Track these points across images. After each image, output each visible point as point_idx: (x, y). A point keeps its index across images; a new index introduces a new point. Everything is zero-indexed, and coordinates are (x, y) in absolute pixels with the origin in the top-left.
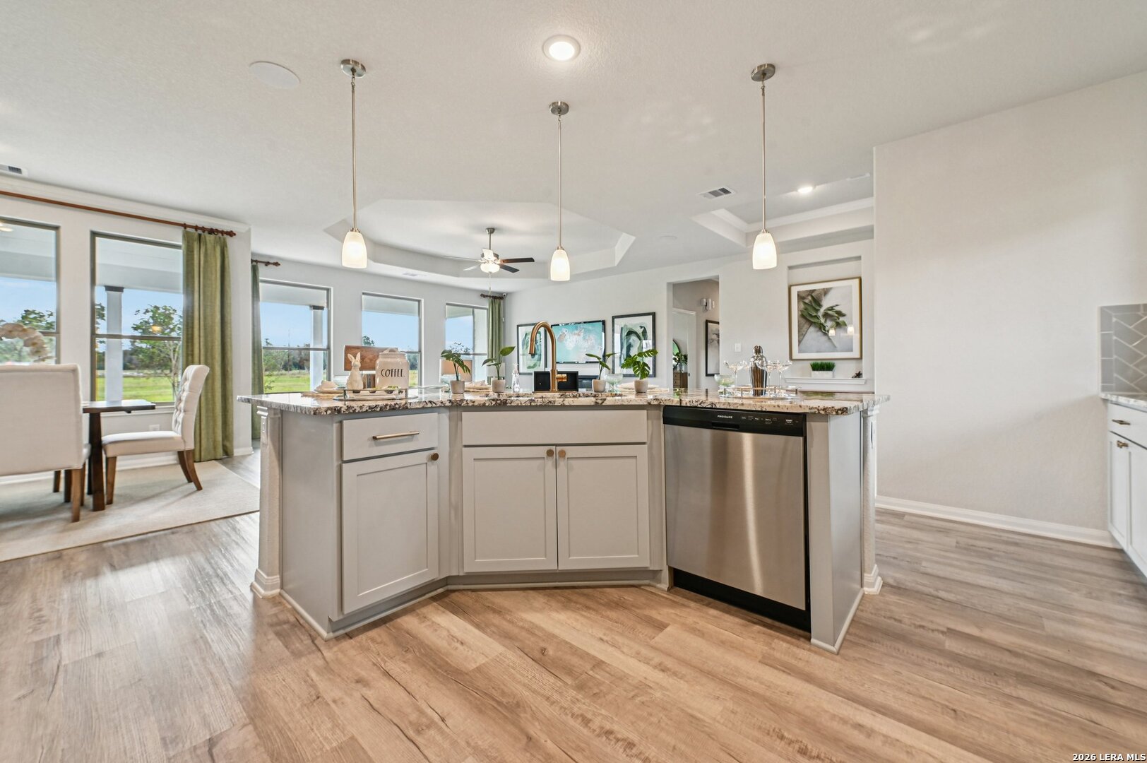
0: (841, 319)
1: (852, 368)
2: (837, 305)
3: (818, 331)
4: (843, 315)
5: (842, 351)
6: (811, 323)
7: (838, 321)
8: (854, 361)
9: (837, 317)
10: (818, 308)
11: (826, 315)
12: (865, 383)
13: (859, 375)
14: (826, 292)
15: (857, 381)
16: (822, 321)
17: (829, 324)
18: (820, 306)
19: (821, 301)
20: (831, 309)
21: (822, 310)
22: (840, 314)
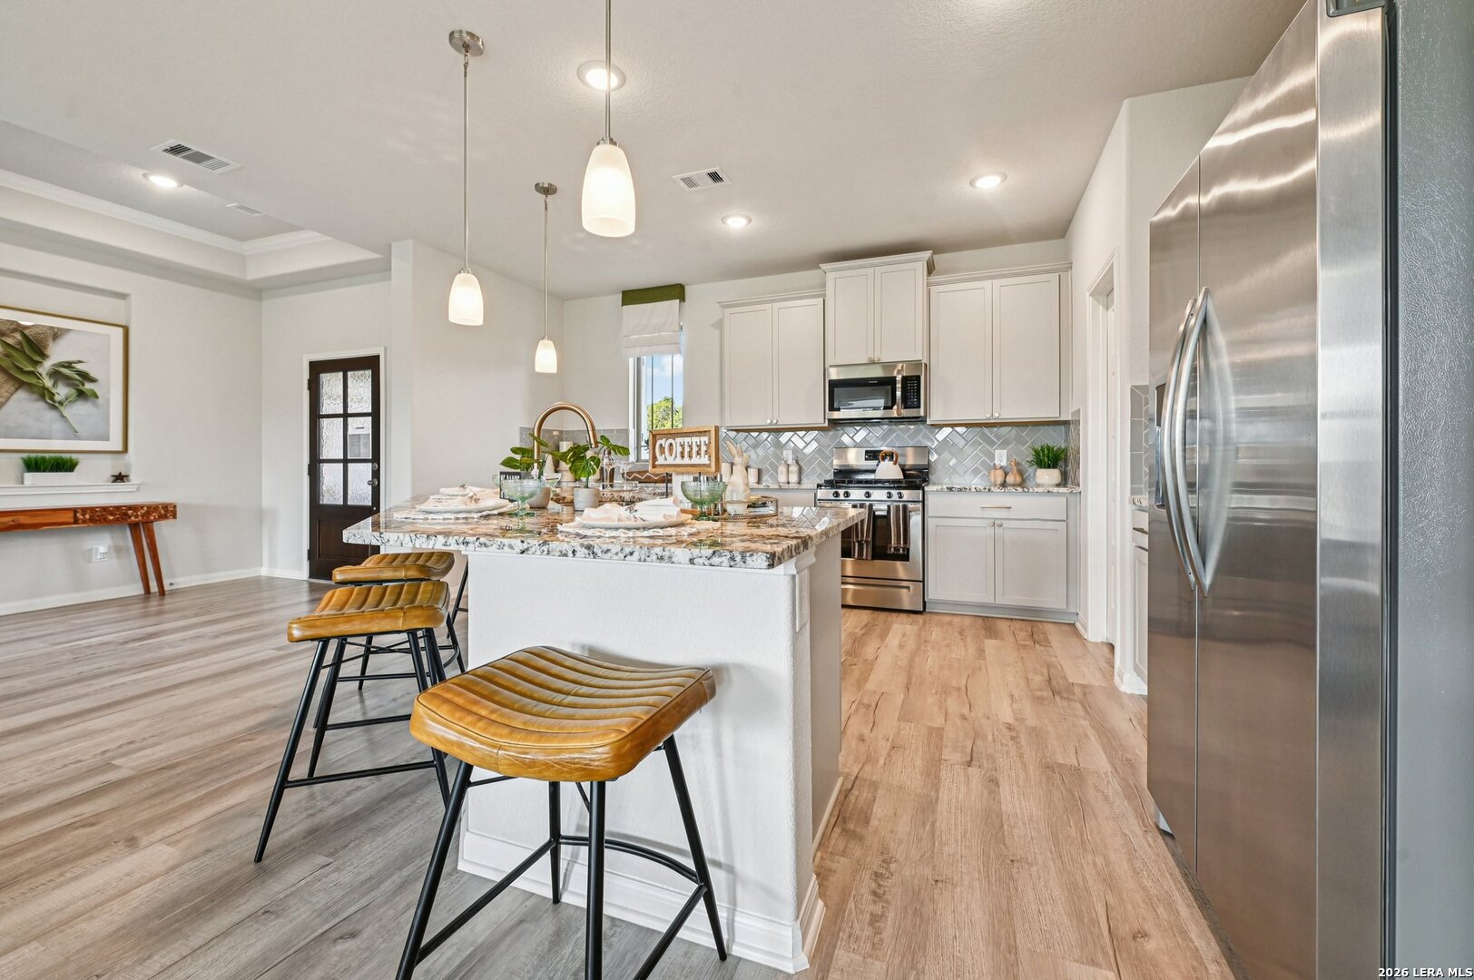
0: (88, 386)
1: (109, 467)
2: (80, 362)
3: (38, 400)
4: (93, 380)
5: (88, 439)
6: (21, 385)
7: (81, 387)
8: (109, 456)
9: (80, 383)
10: (37, 358)
11: (55, 375)
12: (138, 489)
13: (120, 478)
14: (57, 334)
15: (120, 486)
16: (48, 383)
17: (62, 391)
18: (44, 356)
19: (46, 348)
20: (69, 365)
21: (47, 365)
22: (85, 377)
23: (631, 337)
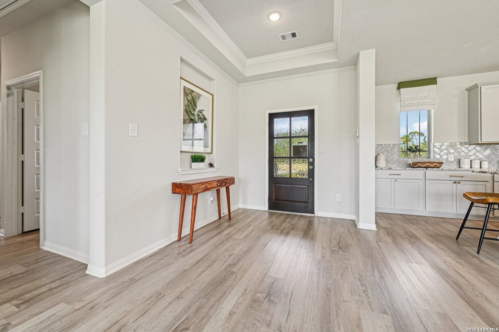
1: (209, 160)
2: (203, 111)
4: (206, 119)
6: (191, 120)
8: (209, 155)
9: (203, 121)
10: (195, 108)
11: (198, 116)
12: (217, 170)
13: (211, 165)
14: (199, 96)
15: (211, 169)
19: (197, 103)
21: (197, 111)
22: (204, 117)
23: (406, 102)
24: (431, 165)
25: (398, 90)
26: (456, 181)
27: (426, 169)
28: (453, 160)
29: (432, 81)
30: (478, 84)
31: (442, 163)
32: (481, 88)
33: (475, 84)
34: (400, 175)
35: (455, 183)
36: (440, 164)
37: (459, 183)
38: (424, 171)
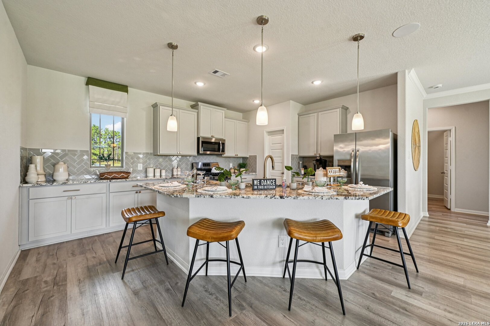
23: (95, 103)
24: (118, 176)
25: (87, 86)
26: (137, 191)
27: (110, 181)
28: (141, 169)
29: (123, 88)
30: (157, 103)
31: (130, 173)
32: (159, 107)
33: (155, 103)
34: (79, 190)
35: (137, 192)
36: (127, 175)
37: (140, 192)
38: (109, 183)
